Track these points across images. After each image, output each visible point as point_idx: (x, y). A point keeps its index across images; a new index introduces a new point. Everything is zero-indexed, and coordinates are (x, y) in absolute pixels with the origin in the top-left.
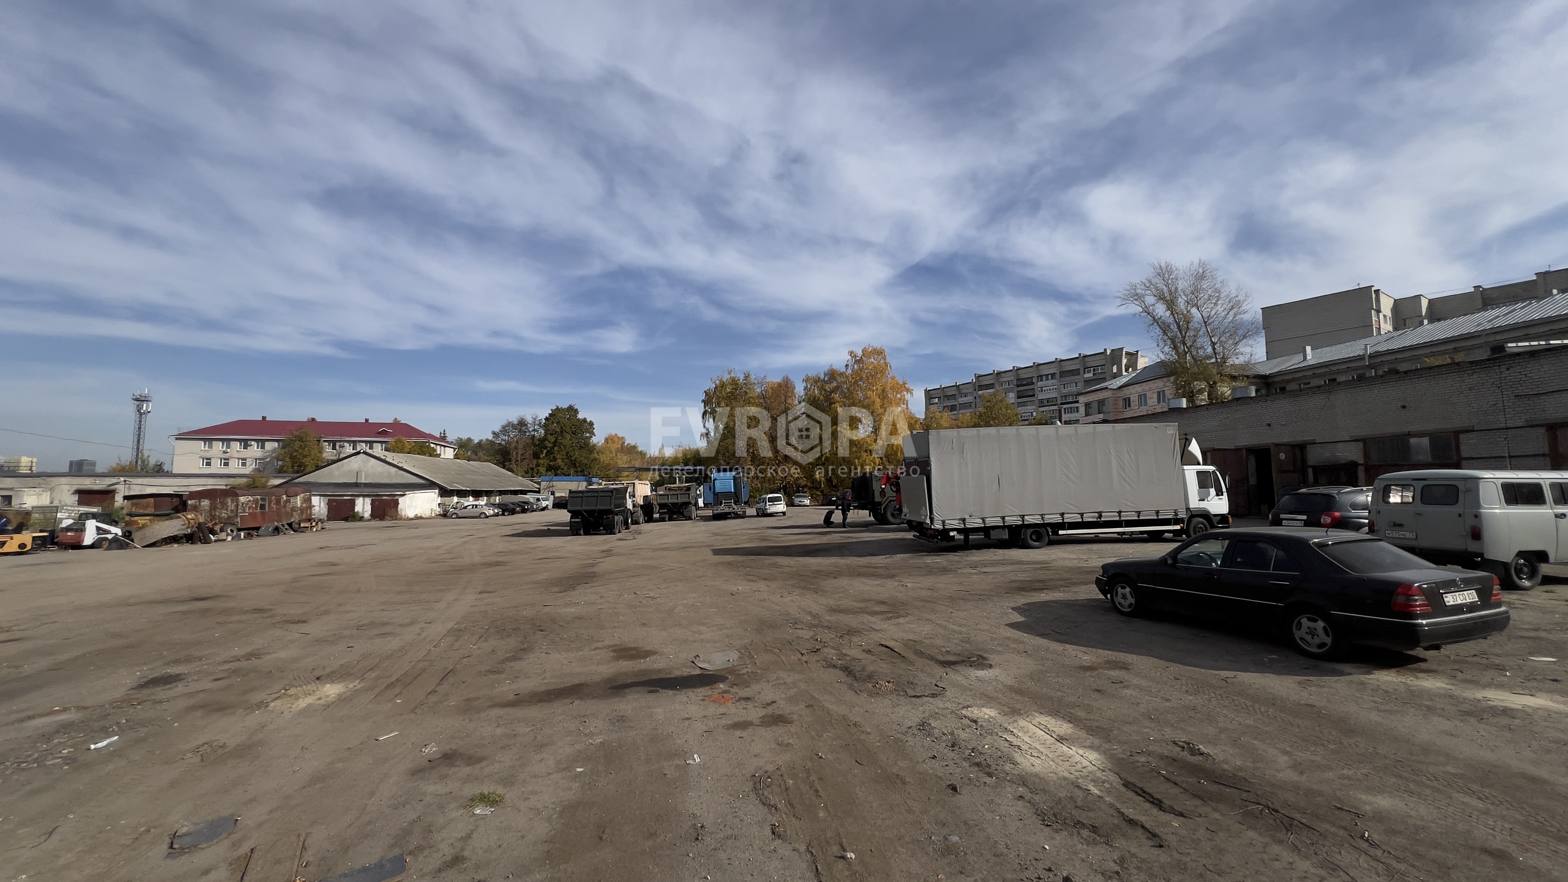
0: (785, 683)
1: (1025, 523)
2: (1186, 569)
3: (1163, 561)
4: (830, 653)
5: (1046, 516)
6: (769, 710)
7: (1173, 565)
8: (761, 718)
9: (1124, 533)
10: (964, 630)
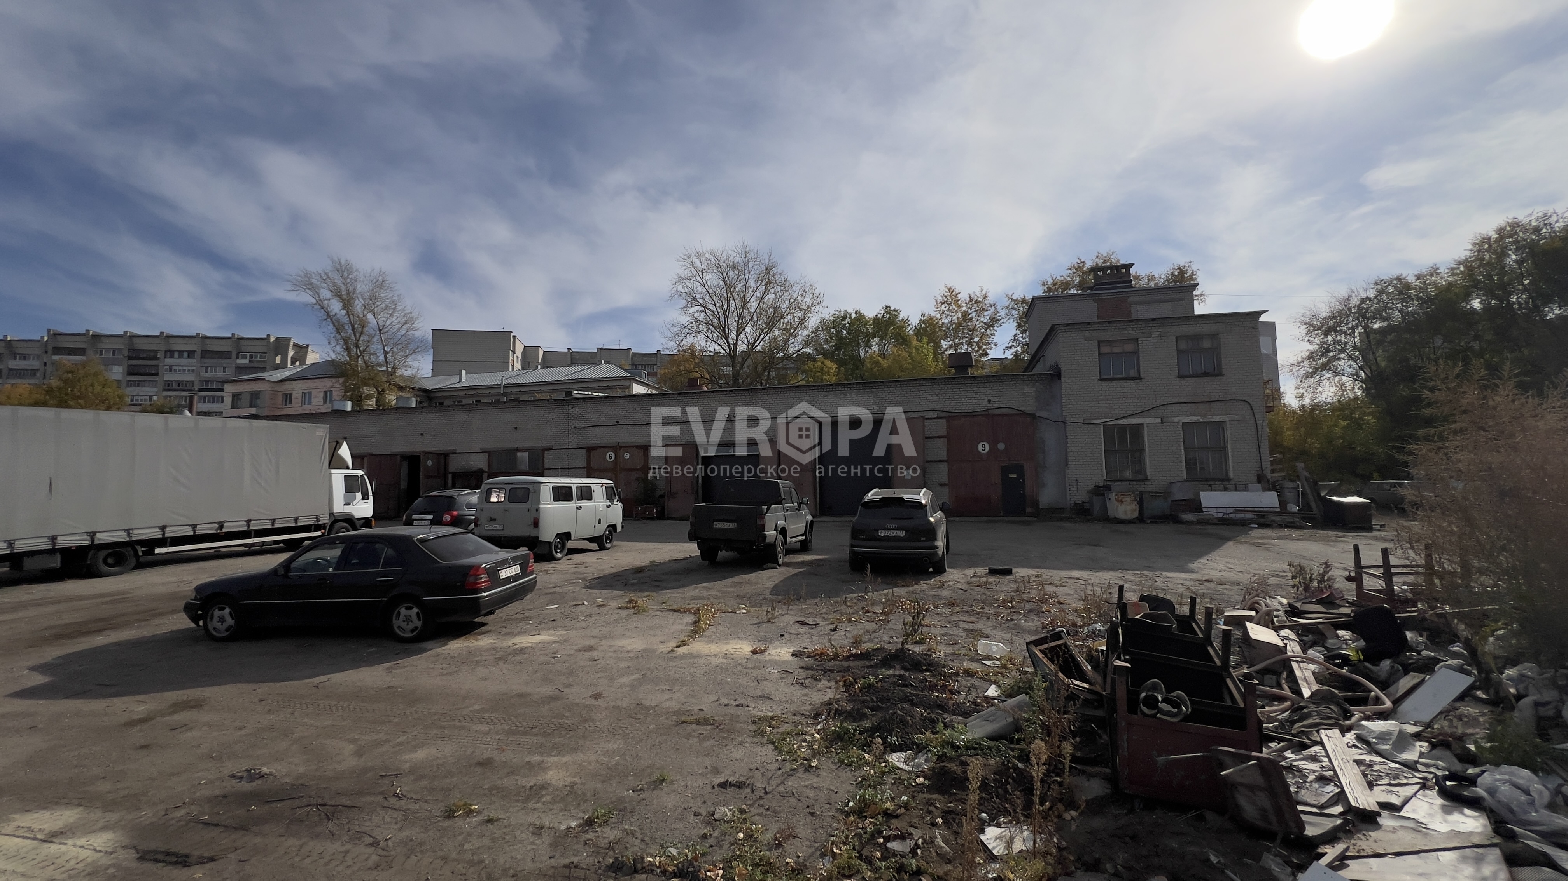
1: (96, 542)
2: (300, 577)
3: (274, 571)
5: (135, 532)
7: (286, 576)
9: (253, 545)
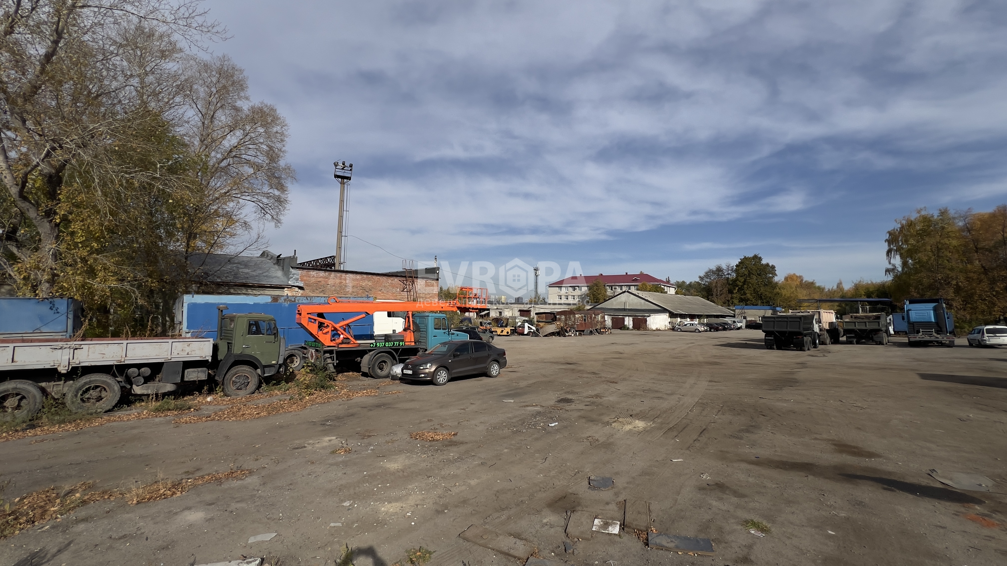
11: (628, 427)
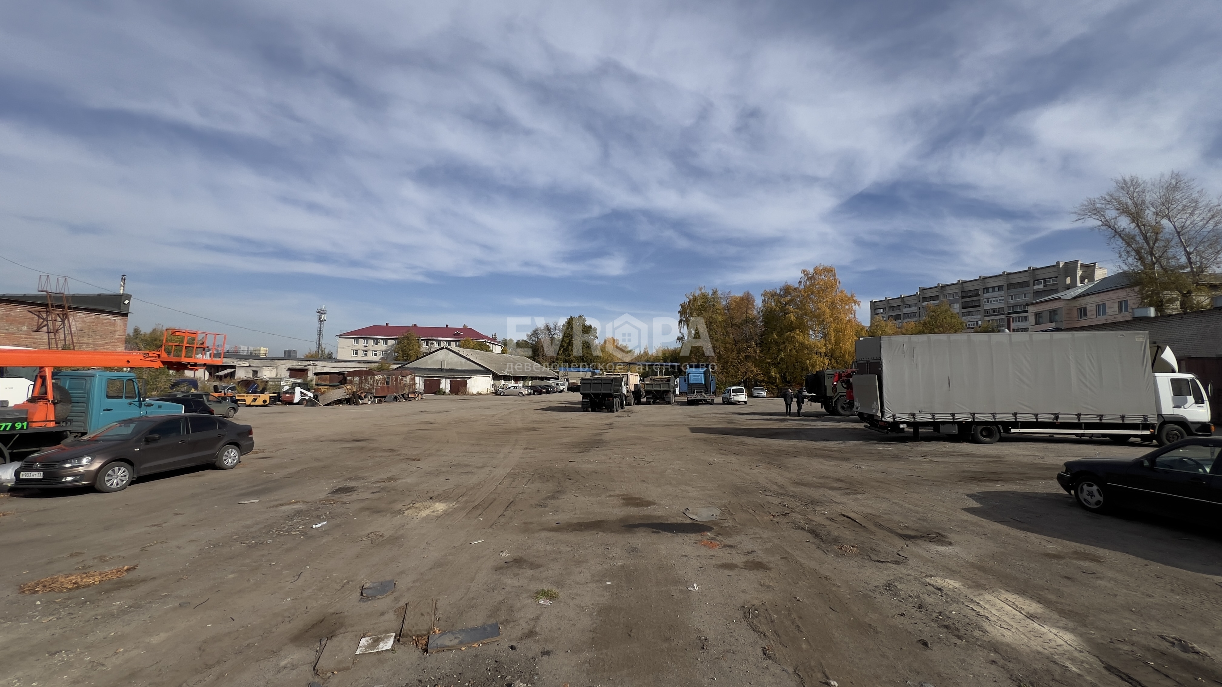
0: (761, 537)
1: (976, 420)
2: (1166, 472)
3: (1138, 463)
4: (797, 517)
5: (998, 415)
6: (751, 557)
7: (1151, 468)
8: (743, 562)
9: (1083, 435)
10: (920, 509)
11: (424, 513)
